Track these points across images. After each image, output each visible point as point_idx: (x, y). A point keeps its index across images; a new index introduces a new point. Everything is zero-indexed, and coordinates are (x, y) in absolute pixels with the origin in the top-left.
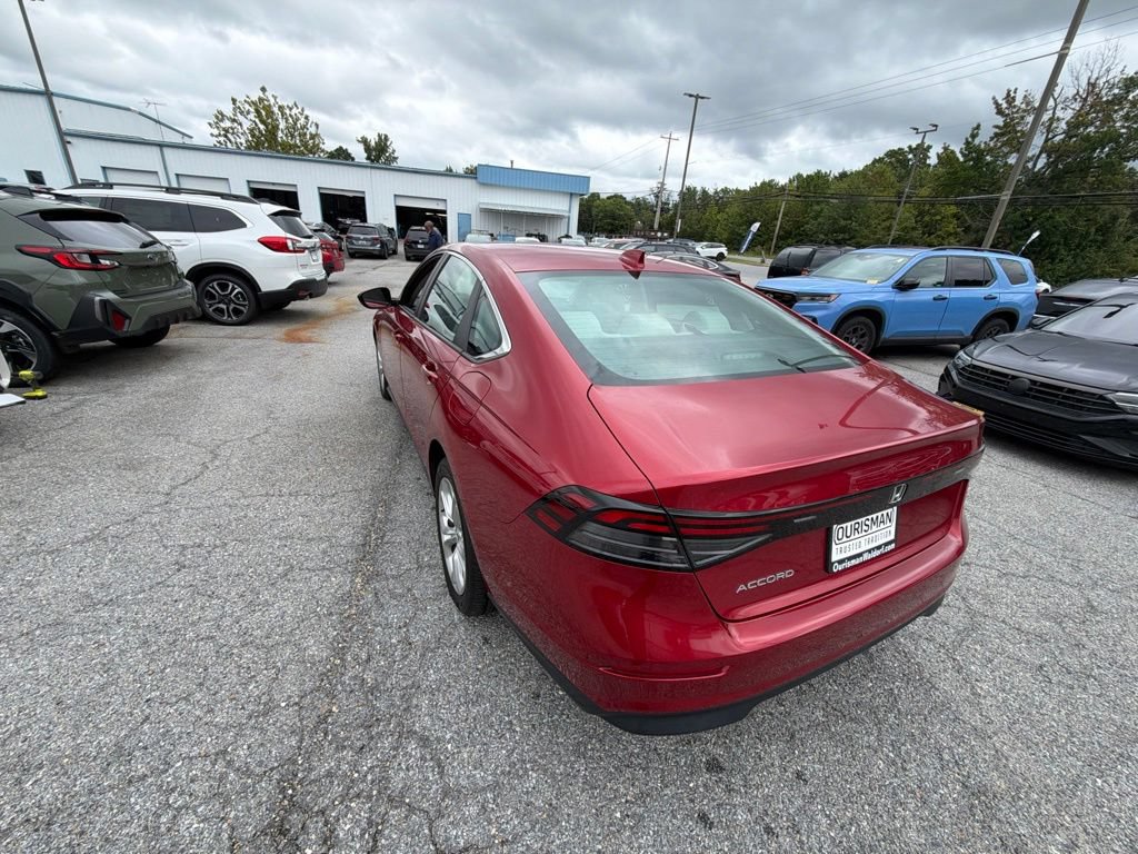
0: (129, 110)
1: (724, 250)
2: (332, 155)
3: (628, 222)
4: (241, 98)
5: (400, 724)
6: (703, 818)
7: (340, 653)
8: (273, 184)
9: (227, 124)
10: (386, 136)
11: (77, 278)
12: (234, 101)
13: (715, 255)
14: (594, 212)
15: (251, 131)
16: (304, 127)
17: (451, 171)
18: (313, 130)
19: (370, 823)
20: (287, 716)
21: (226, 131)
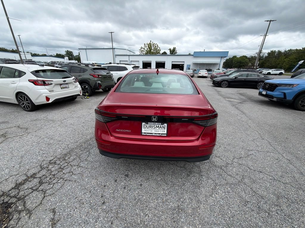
0: (126, 49)
1: (283, 71)
2: (162, 54)
3: (246, 64)
4: (146, 44)
5: (89, 150)
6: (116, 181)
7: (91, 139)
8: (147, 61)
9: (142, 49)
10: (175, 48)
11: (96, 79)
12: (145, 44)
13: (278, 73)
14: (234, 61)
15: (147, 50)
16: (157, 48)
17: (190, 54)
18: (158, 49)
19: (75, 159)
20: (78, 144)
21: (142, 51)
